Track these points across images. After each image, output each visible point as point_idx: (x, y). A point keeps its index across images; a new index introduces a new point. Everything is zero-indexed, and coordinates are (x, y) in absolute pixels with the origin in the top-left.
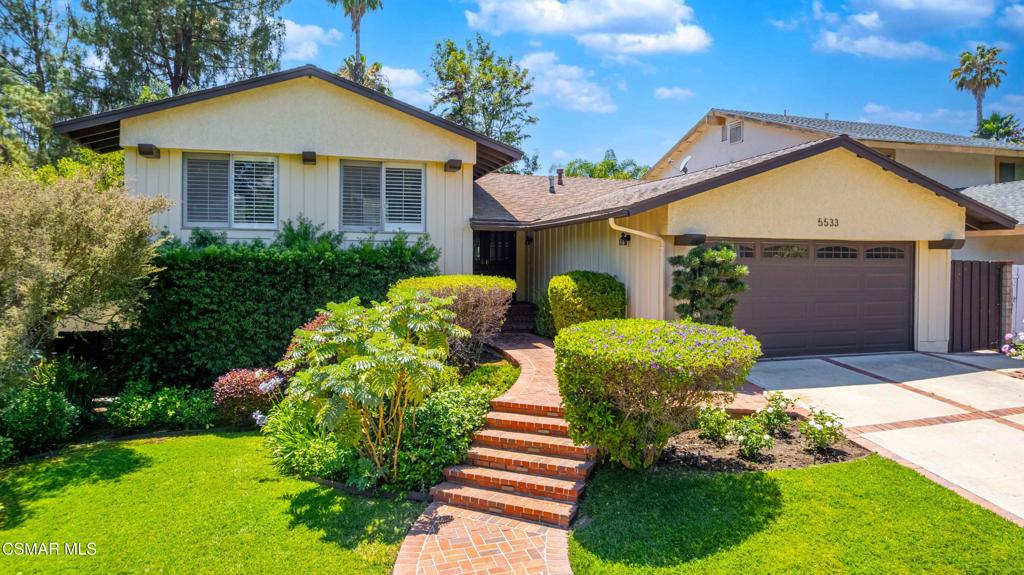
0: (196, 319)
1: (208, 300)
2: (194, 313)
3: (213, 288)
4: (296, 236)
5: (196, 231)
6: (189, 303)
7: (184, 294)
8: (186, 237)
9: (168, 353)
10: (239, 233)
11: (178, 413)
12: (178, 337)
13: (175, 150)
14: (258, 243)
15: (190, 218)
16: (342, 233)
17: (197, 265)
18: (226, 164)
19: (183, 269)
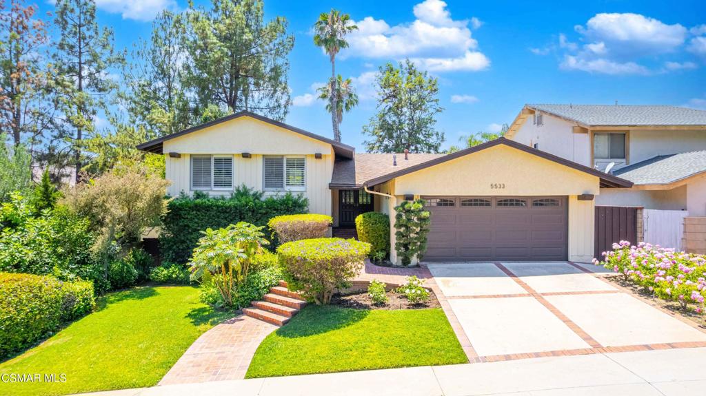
0: (192, 234)
1: (196, 225)
2: (190, 231)
3: (199, 219)
4: (242, 193)
5: (196, 192)
6: (188, 226)
7: (186, 222)
8: (191, 194)
9: (179, 249)
10: (216, 193)
11: (178, 277)
12: (183, 242)
13: (187, 154)
14: (223, 198)
15: (194, 185)
16: (264, 192)
17: (192, 209)
18: (210, 159)
19: (185, 210)
